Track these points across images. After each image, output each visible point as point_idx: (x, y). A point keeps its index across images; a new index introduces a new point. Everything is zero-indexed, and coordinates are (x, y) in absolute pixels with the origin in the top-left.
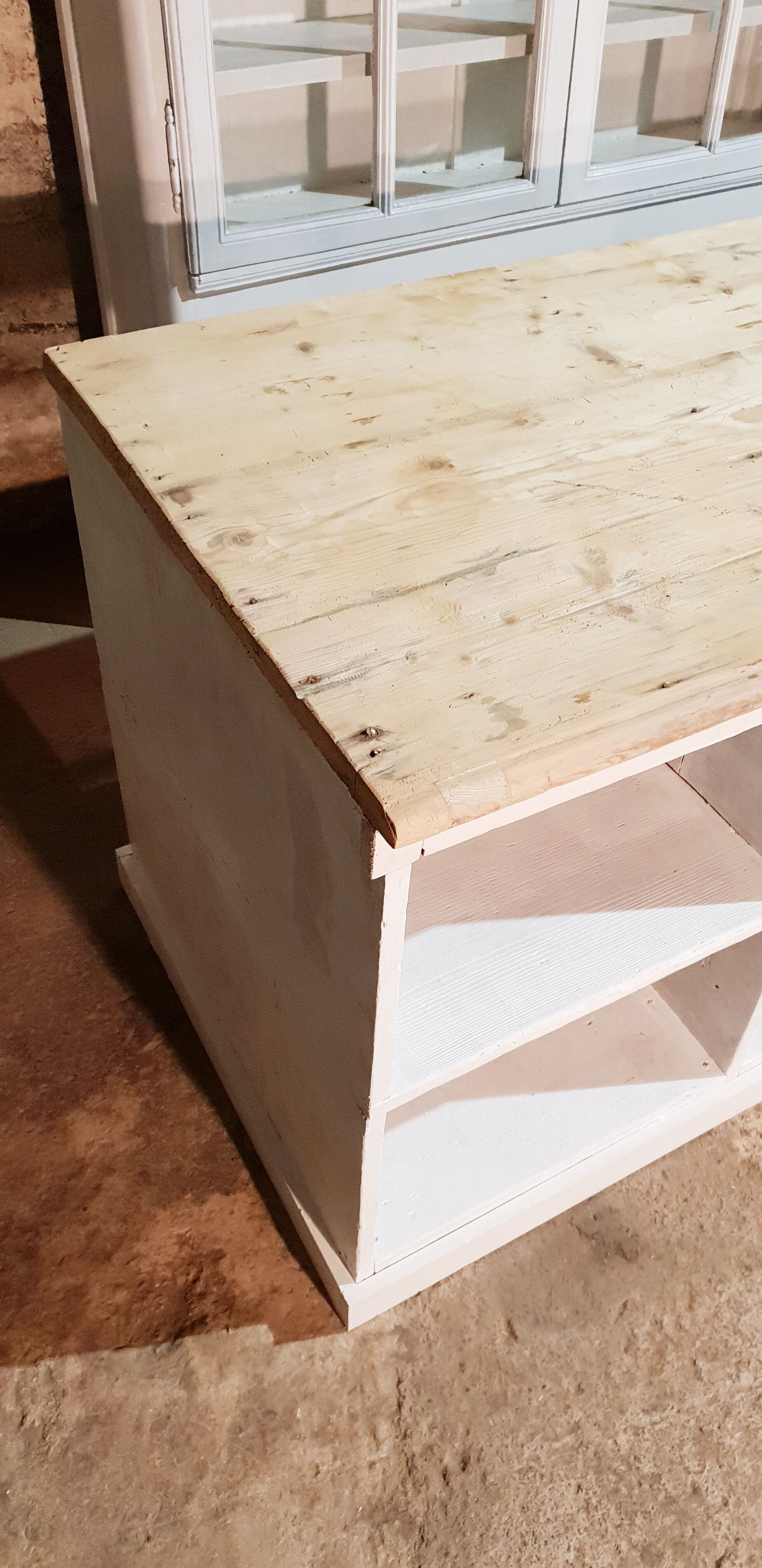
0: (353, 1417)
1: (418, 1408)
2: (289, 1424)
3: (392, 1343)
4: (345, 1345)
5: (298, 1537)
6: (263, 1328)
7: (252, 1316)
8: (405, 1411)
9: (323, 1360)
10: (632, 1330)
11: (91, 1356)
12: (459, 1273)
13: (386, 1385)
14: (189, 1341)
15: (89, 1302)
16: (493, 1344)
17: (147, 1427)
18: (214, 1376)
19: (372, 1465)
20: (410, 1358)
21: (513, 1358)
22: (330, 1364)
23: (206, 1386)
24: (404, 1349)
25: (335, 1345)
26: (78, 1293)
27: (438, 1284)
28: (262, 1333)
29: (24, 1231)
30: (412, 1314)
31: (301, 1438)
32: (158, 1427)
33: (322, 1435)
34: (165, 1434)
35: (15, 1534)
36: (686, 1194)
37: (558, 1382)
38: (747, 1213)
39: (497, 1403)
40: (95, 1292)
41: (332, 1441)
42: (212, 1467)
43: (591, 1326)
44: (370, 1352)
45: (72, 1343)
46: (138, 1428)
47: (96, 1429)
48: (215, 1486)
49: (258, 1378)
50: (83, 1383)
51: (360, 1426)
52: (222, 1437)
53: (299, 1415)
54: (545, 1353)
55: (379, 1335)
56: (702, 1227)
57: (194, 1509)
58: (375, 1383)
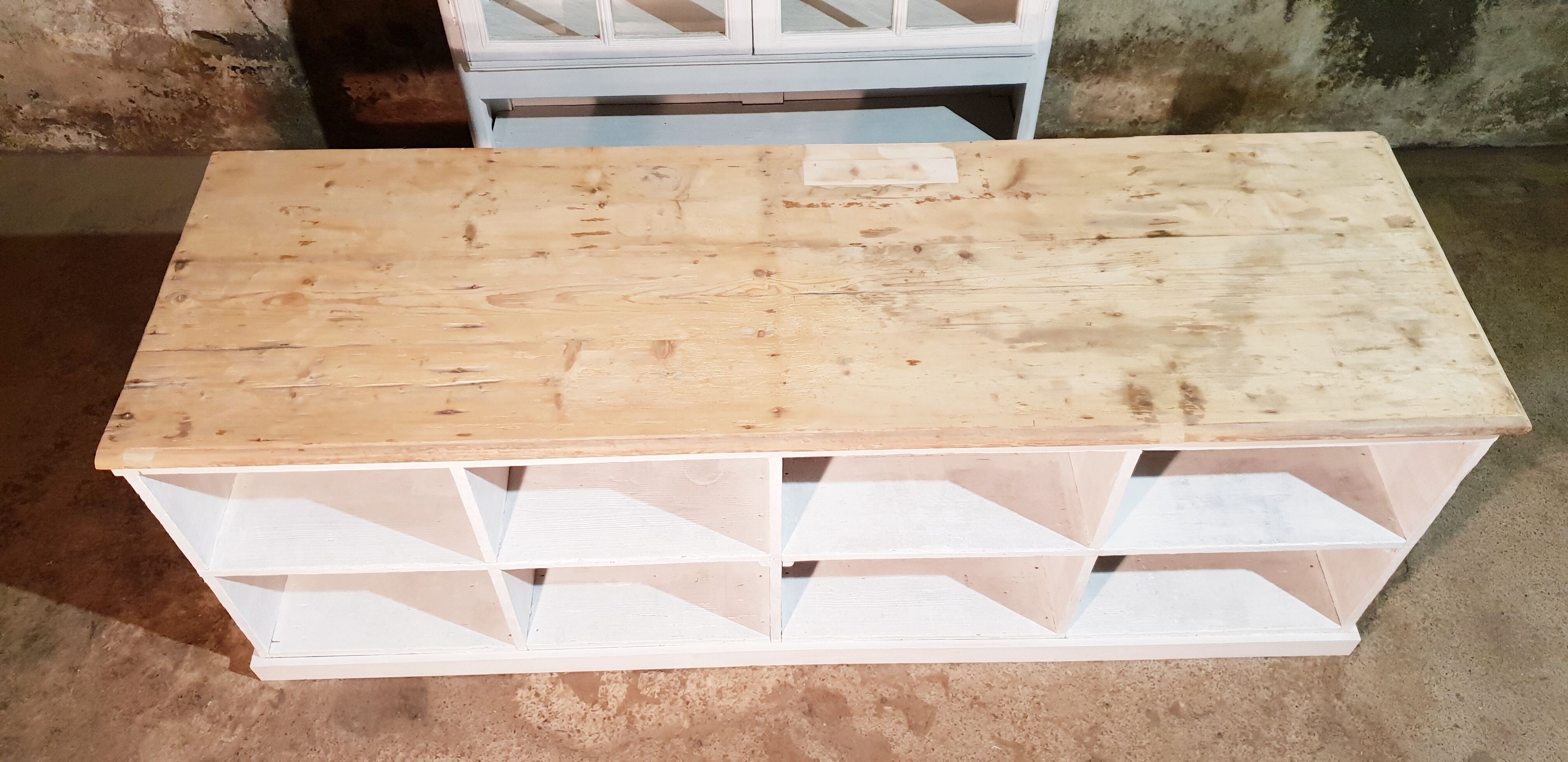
0: (231, 718)
1: (260, 730)
2: (202, 706)
3: (272, 696)
4: (253, 685)
5: (169, 753)
6: (226, 658)
7: (225, 652)
8: (254, 729)
9: (238, 686)
10: (380, 750)
11: (149, 632)
12: (328, 680)
13: (255, 712)
14: (192, 647)
15: (167, 608)
16: (315, 721)
17: (147, 674)
18: (189, 668)
19: (222, 742)
20: (275, 707)
21: (317, 732)
22: (240, 690)
23: (183, 670)
24: (276, 701)
25: (249, 683)
26: (165, 602)
27: (315, 681)
28: (225, 661)
29: (165, 561)
30: (292, 687)
31: (202, 713)
32: (151, 677)
33: (211, 718)
34: (151, 681)
35: (69, 688)
36: (468, 703)
37: (327, 752)
38: (489, 728)
39: (293, 746)
40: (173, 605)
41: (214, 723)
42: (158, 706)
43: (364, 738)
44: (261, 694)
45: (147, 622)
46: (144, 673)
47: (128, 663)
48: (154, 714)
49: (206, 679)
50: (137, 643)
51: (230, 723)
52: (171, 696)
53: (209, 704)
54: (332, 738)
55: (271, 689)
56: (460, 722)
57: (139, 718)
58: (252, 709)
